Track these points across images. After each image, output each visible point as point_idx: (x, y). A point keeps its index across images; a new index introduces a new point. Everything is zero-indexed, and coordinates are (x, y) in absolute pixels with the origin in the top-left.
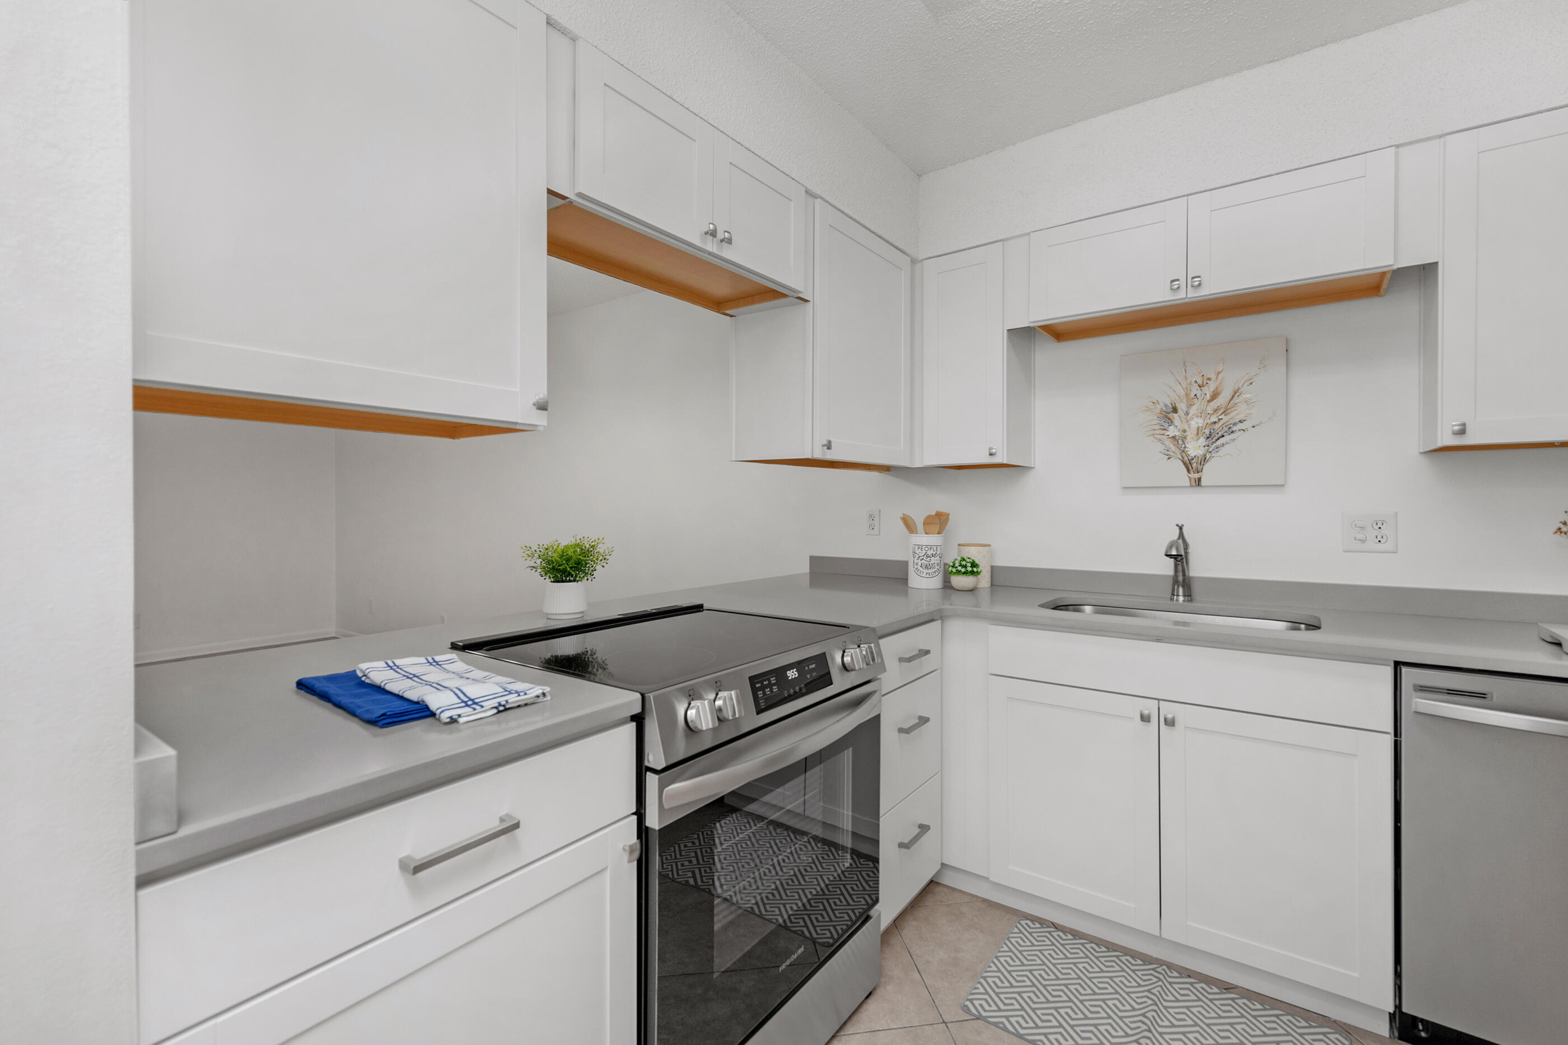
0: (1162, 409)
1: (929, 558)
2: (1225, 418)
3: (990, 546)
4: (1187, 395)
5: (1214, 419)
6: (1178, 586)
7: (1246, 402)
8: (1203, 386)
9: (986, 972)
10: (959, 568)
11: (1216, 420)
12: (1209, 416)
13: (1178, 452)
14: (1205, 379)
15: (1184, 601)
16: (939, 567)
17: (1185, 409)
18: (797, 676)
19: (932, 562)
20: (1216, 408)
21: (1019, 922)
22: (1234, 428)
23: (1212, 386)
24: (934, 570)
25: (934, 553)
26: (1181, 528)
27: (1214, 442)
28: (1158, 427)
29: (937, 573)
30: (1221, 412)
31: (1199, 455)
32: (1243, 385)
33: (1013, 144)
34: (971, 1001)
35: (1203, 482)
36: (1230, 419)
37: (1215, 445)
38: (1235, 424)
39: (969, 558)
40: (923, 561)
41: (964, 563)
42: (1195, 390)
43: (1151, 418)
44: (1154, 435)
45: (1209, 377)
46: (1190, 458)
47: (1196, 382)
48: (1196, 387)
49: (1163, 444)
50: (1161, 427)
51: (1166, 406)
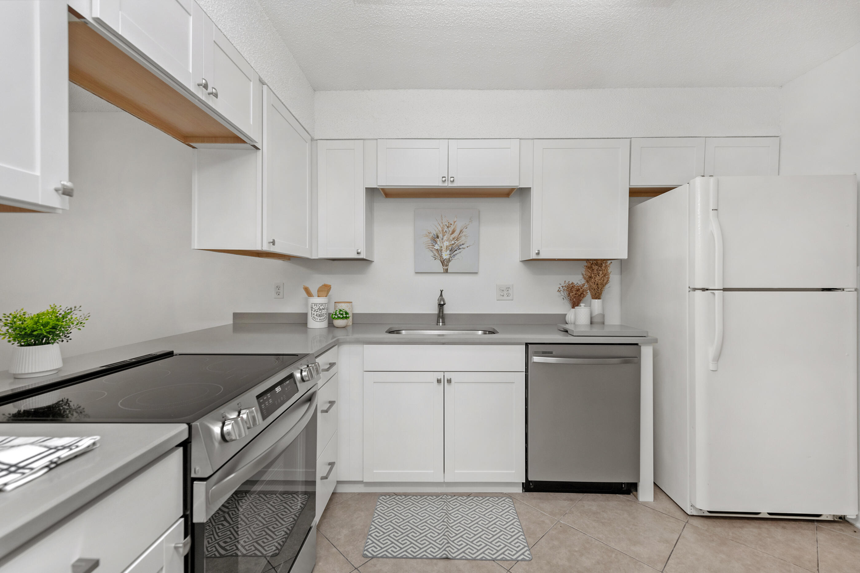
0: (432, 236)
1: (321, 311)
2: (457, 242)
3: (352, 302)
4: (443, 231)
5: (453, 242)
6: (440, 318)
7: (465, 236)
8: (449, 227)
9: (370, 531)
10: (339, 315)
11: (454, 243)
12: (451, 241)
13: (439, 257)
14: (449, 224)
15: (442, 325)
16: (326, 316)
17: (442, 237)
18: (280, 390)
19: (323, 313)
20: (453, 237)
21: (379, 499)
22: (461, 247)
23: (452, 228)
24: (324, 317)
25: (324, 307)
26: (442, 292)
27: (453, 253)
28: (431, 244)
29: (325, 319)
30: (456, 240)
31: (447, 258)
32: (464, 228)
33: (368, 90)
34: (367, 550)
35: (449, 271)
36: (459, 243)
37: (453, 254)
38: (461, 245)
39: (343, 310)
40: (317, 313)
41: (341, 312)
42: (446, 229)
43: (428, 240)
44: (429, 248)
45: (451, 223)
46: (443, 259)
47: (446, 225)
48: (446, 227)
49: (433, 252)
50: (432, 245)
51: (434, 235)
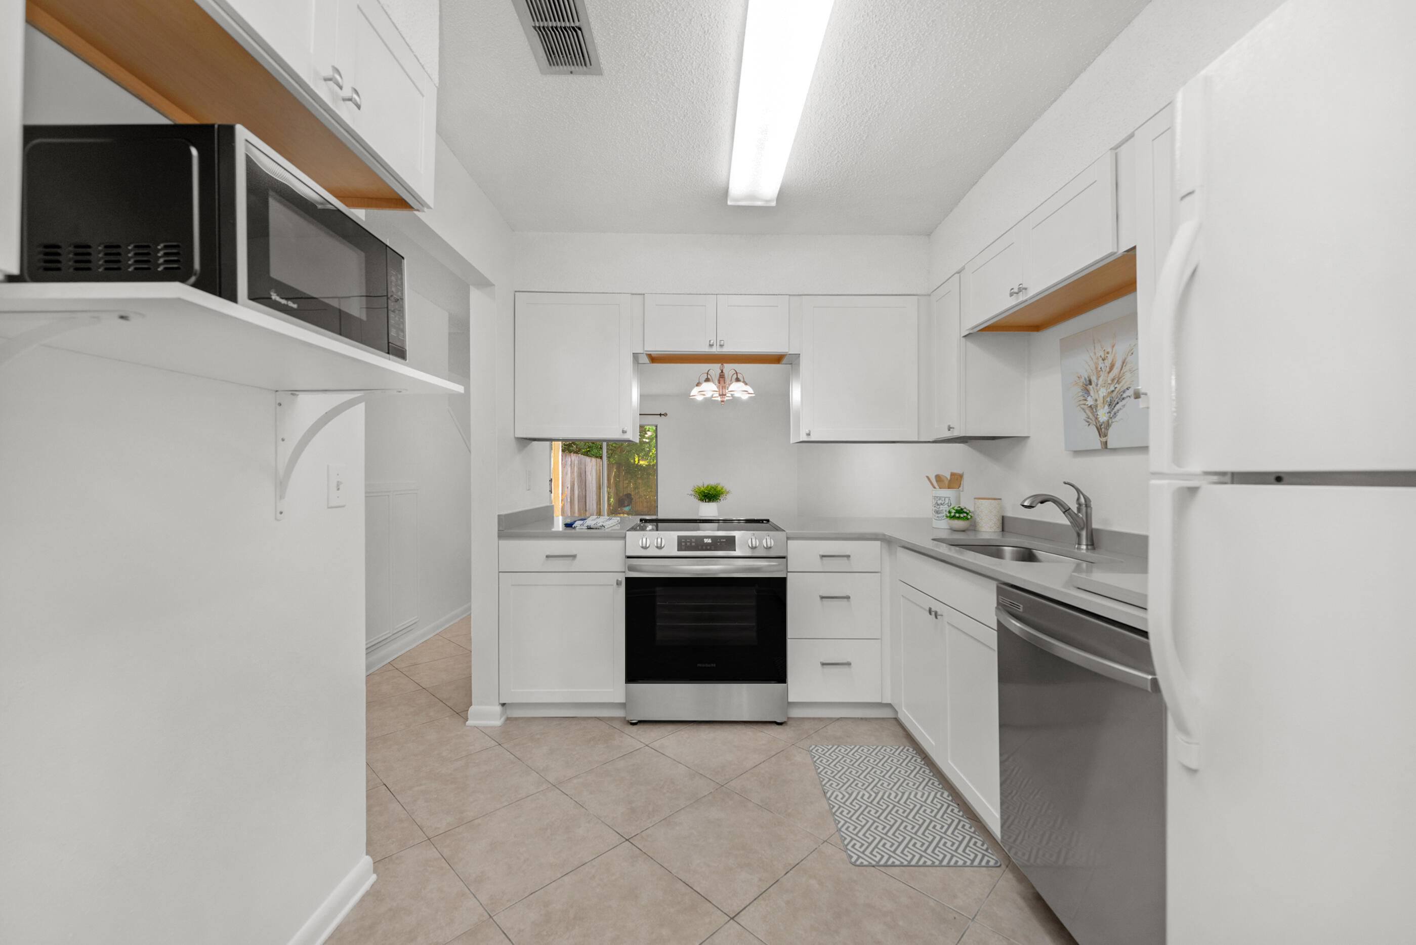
0: (1083, 382)
2: (1118, 387)
4: (1096, 368)
5: (1112, 388)
7: (1130, 370)
8: (1105, 360)
11: (1113, 389)
12: (1109, 386)
13: (1094, 419)
14: (1106, 353)
15: (1087, 549)
16: (946, 513)
17: (1096, 381)
19: (941, 509)
20: (1113, 378)
22: (1124, 395)
23: (1110, 357)
24: (942, 515)
25: (943, 502)
27: (1113, 409)
28: (1082, 398)
29: (945, 517)
30: (1116, 381)
31: (1105, 421)
32: (1127, 355)
35: (1109, 446)
36: (1122, 387)
37: (1114, 411)
38: (1124, 392)
40: (935, 508)
42: (1101, 365)
43: (1078, 390)
44: (1080, 405)
45: (1108, 351)
46: (1100, 424)
47: (1101, 356)
48: (1101, 361)
49: (1085, 412)
50: (1084, 398)
51: (1085, 379)
